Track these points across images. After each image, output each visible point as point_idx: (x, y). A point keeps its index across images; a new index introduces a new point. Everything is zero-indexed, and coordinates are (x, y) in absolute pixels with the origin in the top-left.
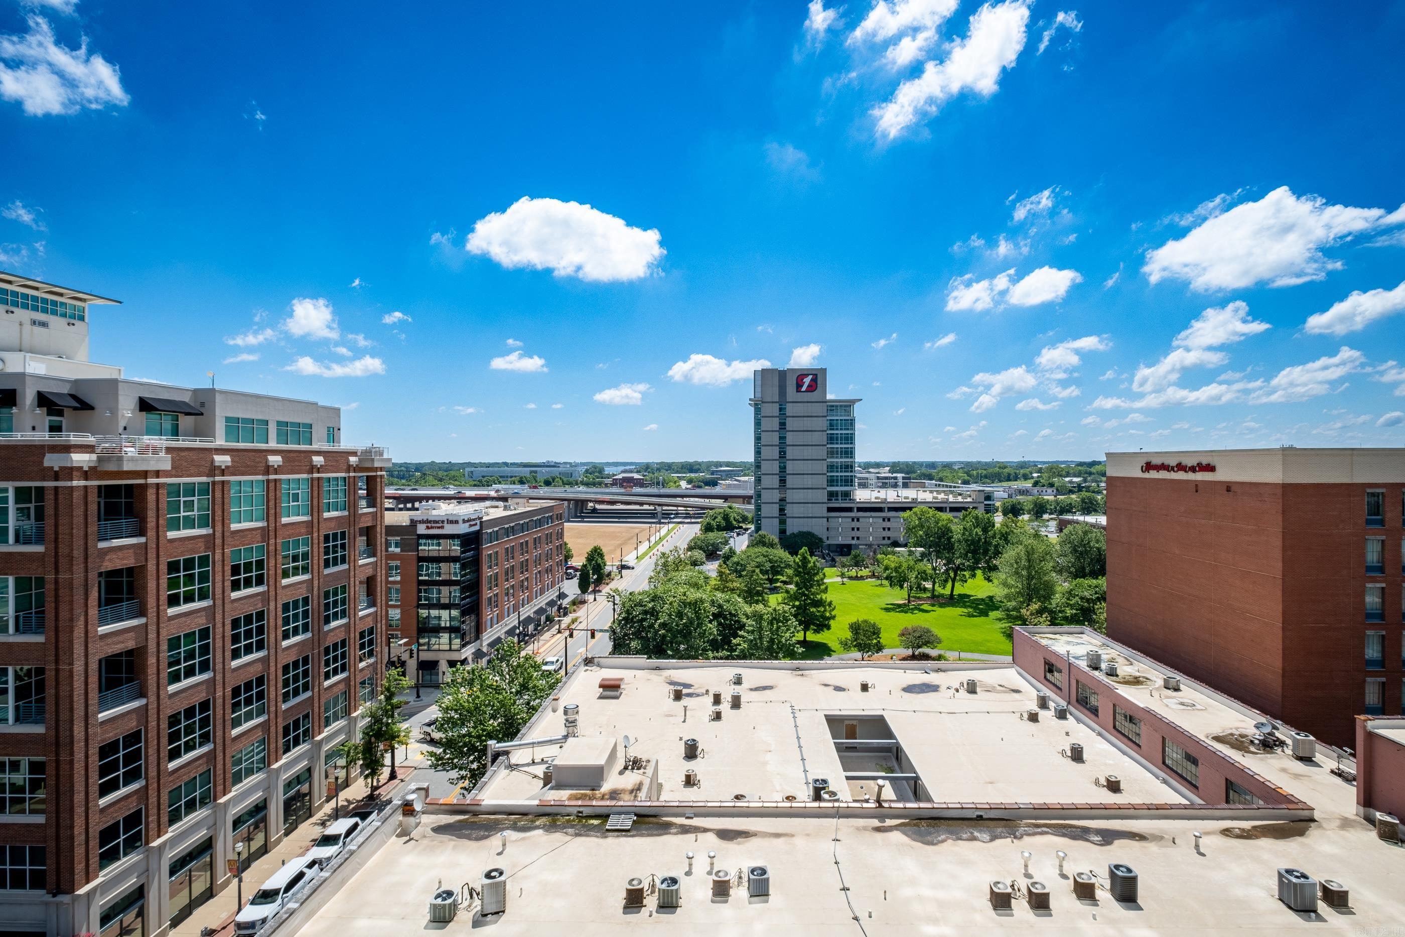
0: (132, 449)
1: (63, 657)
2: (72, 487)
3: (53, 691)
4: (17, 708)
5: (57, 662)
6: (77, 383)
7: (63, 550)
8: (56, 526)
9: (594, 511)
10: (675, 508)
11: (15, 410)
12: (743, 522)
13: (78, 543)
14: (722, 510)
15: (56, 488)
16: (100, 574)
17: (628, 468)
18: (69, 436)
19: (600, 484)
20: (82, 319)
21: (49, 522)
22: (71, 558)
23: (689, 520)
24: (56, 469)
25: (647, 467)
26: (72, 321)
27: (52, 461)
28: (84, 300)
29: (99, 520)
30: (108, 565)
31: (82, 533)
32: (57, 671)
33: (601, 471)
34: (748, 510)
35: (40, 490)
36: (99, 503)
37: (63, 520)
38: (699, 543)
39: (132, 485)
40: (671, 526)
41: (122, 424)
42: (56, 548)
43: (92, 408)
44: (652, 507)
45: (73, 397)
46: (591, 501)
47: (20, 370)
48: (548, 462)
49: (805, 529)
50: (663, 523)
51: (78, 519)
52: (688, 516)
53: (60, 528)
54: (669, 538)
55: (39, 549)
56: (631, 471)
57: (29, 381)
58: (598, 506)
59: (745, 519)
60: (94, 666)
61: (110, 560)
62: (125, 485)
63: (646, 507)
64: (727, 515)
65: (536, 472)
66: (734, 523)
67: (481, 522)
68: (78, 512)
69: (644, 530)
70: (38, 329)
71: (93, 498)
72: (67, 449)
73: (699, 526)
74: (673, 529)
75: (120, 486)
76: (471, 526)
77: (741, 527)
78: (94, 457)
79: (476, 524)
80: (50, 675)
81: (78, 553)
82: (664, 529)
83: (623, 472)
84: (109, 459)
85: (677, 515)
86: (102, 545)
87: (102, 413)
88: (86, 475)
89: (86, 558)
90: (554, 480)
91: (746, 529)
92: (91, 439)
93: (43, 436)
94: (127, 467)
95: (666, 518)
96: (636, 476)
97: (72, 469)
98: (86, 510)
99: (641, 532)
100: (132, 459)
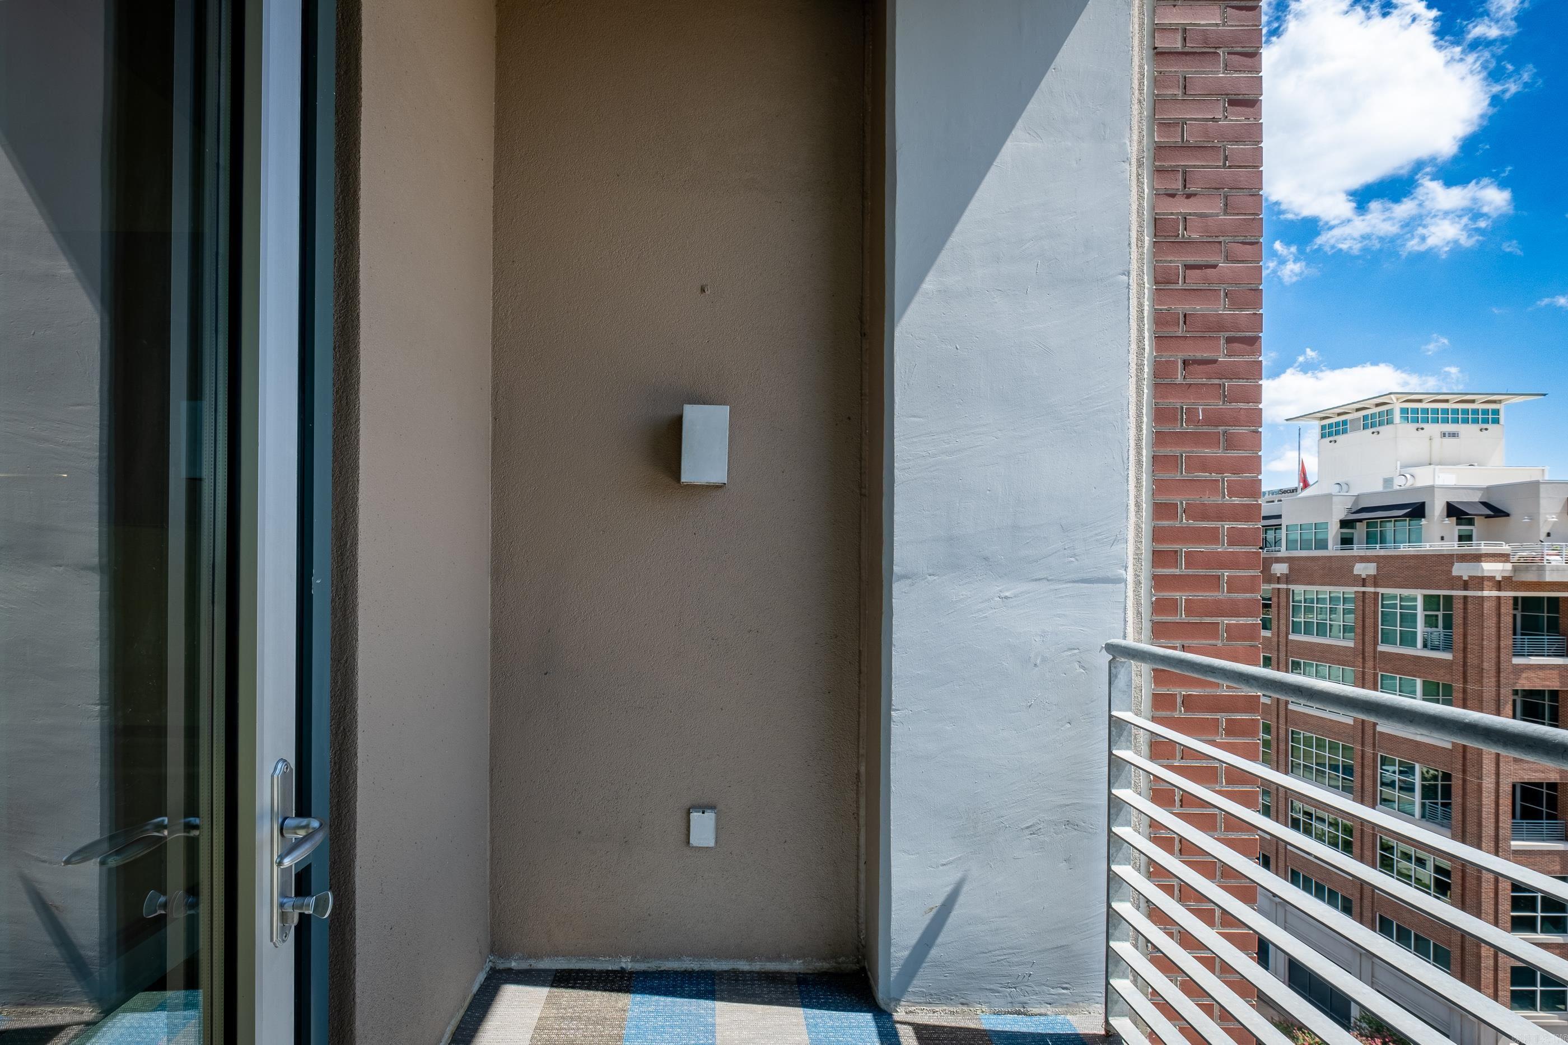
0: (1558, 558)
1: (1470, 769)
2: (1483, 597)
3: (1459, 800)
4: (1423, 805)
5: (1464, 771)
6: (1488, 489)
7: (1472, 660)
8: (1465, 636)
11: (1423, 521)
13: (1489, 655)
15: (1465, 597)
16: (1516, 692)
18: (1479, 545)
20: (1496, 421)
21: (1457, 631)
22: (1481, 670)
24: (1465, 578)
26: (1485, 426)
27: (1461, 570)
28: (1500, 402)
29: (1515, 634)
30: (1525, 683)
31: (1494, 645)
32: (1464, 781)
35: (1449, 599)
36: (1515, 616)
37: (1472, 630)
39: (1557, 599)
41: (1544, 530)
42: (1465, 657)
43: (1507, 515)
45: (1485, 504)
47: (1430, 483)
51: (1490, 629)
53: (1469, 638)
55: (1447, 656)
57: (1437, 493)
60: (1506, 788)
61: (1527, 678)
62: (1549, 598)
68: (1490, 623)
70: (1448, 440)
71: (1507, 610)
72: (1477, 558)
75: (1541, 599)
78: (1509, 566)
80: (1456, 783)
81: (1488, 665)
84: (1527, 569)
86: (1516, 661)
87: (1519, 519)
88: (1499, 585)
89: (1498, 671)
92: (1505, 548)
93: (1452, 546)
94: (1549, 578)
97: (1482, 578)
98: (1499, 622)
100: (1557, 569)
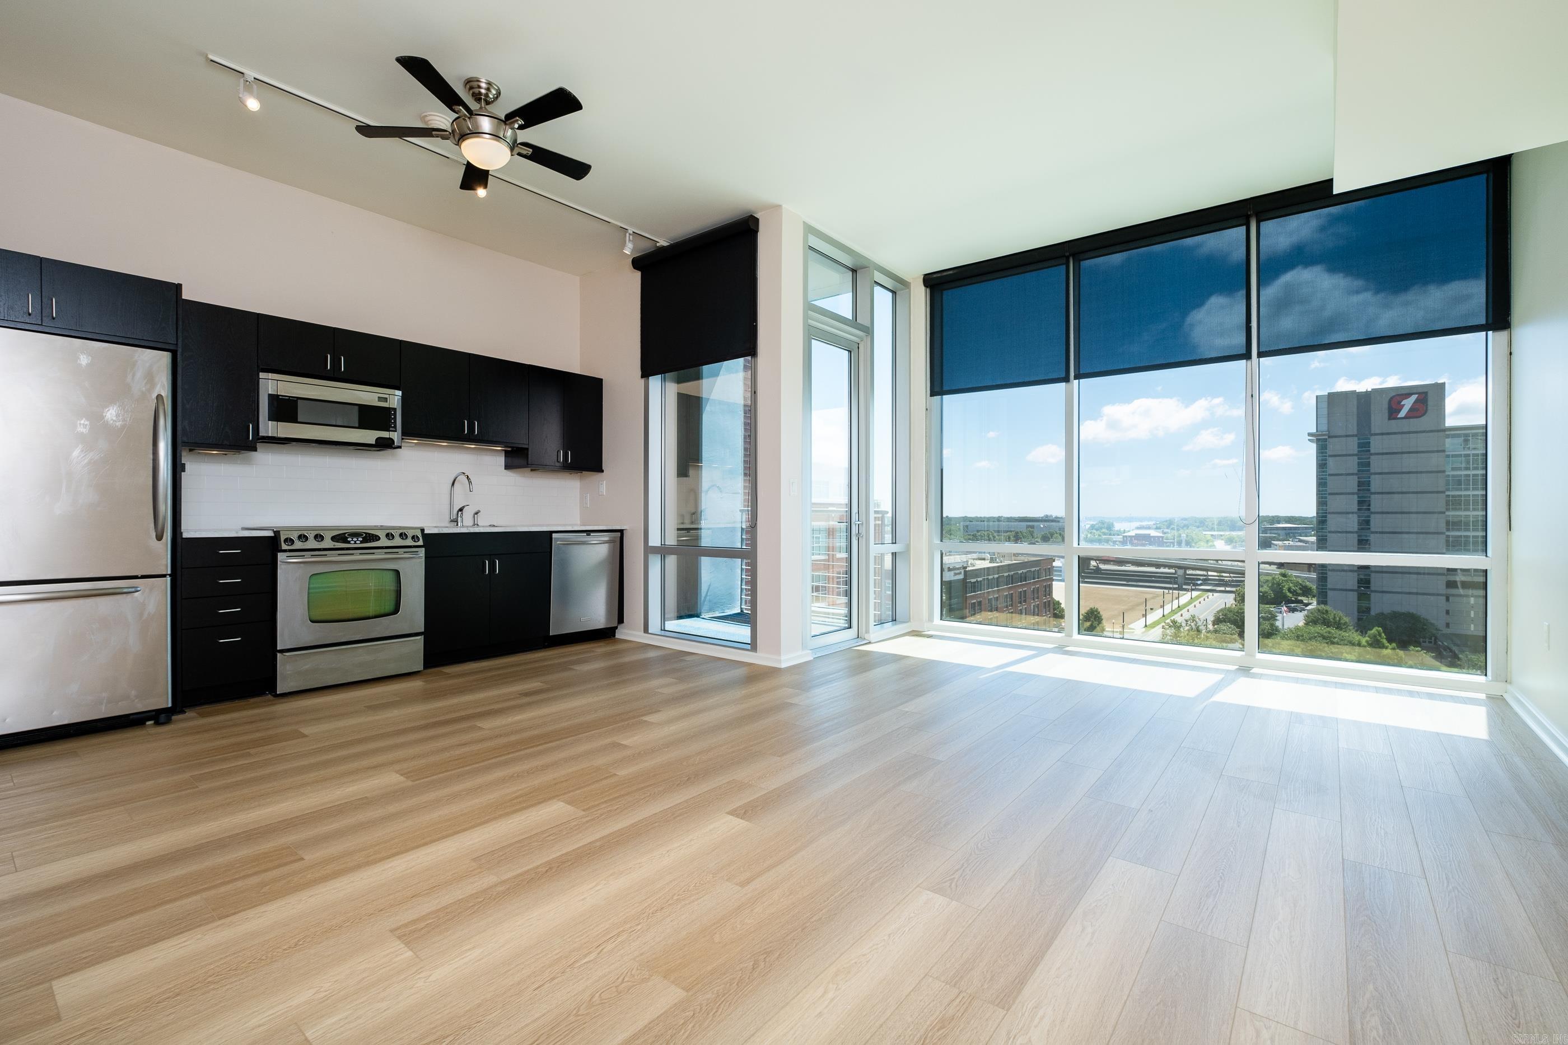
9: (1098, 570)
10: (1205, 573)
12: (1303, 595)
14: (1270, 578)
17: (1144, 524)
19: (1107, 541)
23: (1222, 589)
25: (1170, 524)
33: (1110, 527)
34: (1310, 580)
38: (1230, 615)
40: (1195, 594)
44: (1172, 571)
46: (1093, 559)
48: (1047, 516)
49: (1403, 609)
50: (1185, 590)
52: (1222, 583)
54: (1191, 607)
56: (1149, 528)
58: (1102, 566)
59: (1306, 591)
63: (1162, 570)
64: (1279, 584)
65: (1032, 527)
66: (1289, 595)
67: (965, 572)
69: (1158, 596)
73: (1233, 596)
74: (1198, 597)
76: (956, 574)
77: (1301, 602)
79: (960, 573)
82: (1185, 597)
83: (1138, 528)
85: (1206, 581)
90: (1052, 535)
91: (1307, 605)
95: (1188, 584)
96: (1153, 533)
99: (1153, 598)
